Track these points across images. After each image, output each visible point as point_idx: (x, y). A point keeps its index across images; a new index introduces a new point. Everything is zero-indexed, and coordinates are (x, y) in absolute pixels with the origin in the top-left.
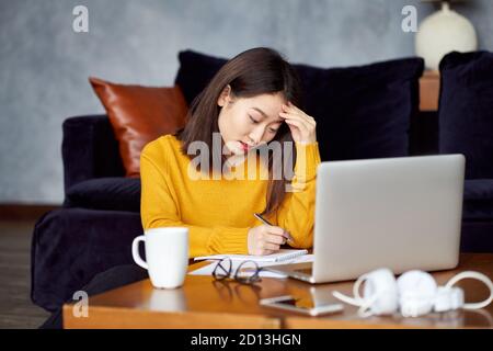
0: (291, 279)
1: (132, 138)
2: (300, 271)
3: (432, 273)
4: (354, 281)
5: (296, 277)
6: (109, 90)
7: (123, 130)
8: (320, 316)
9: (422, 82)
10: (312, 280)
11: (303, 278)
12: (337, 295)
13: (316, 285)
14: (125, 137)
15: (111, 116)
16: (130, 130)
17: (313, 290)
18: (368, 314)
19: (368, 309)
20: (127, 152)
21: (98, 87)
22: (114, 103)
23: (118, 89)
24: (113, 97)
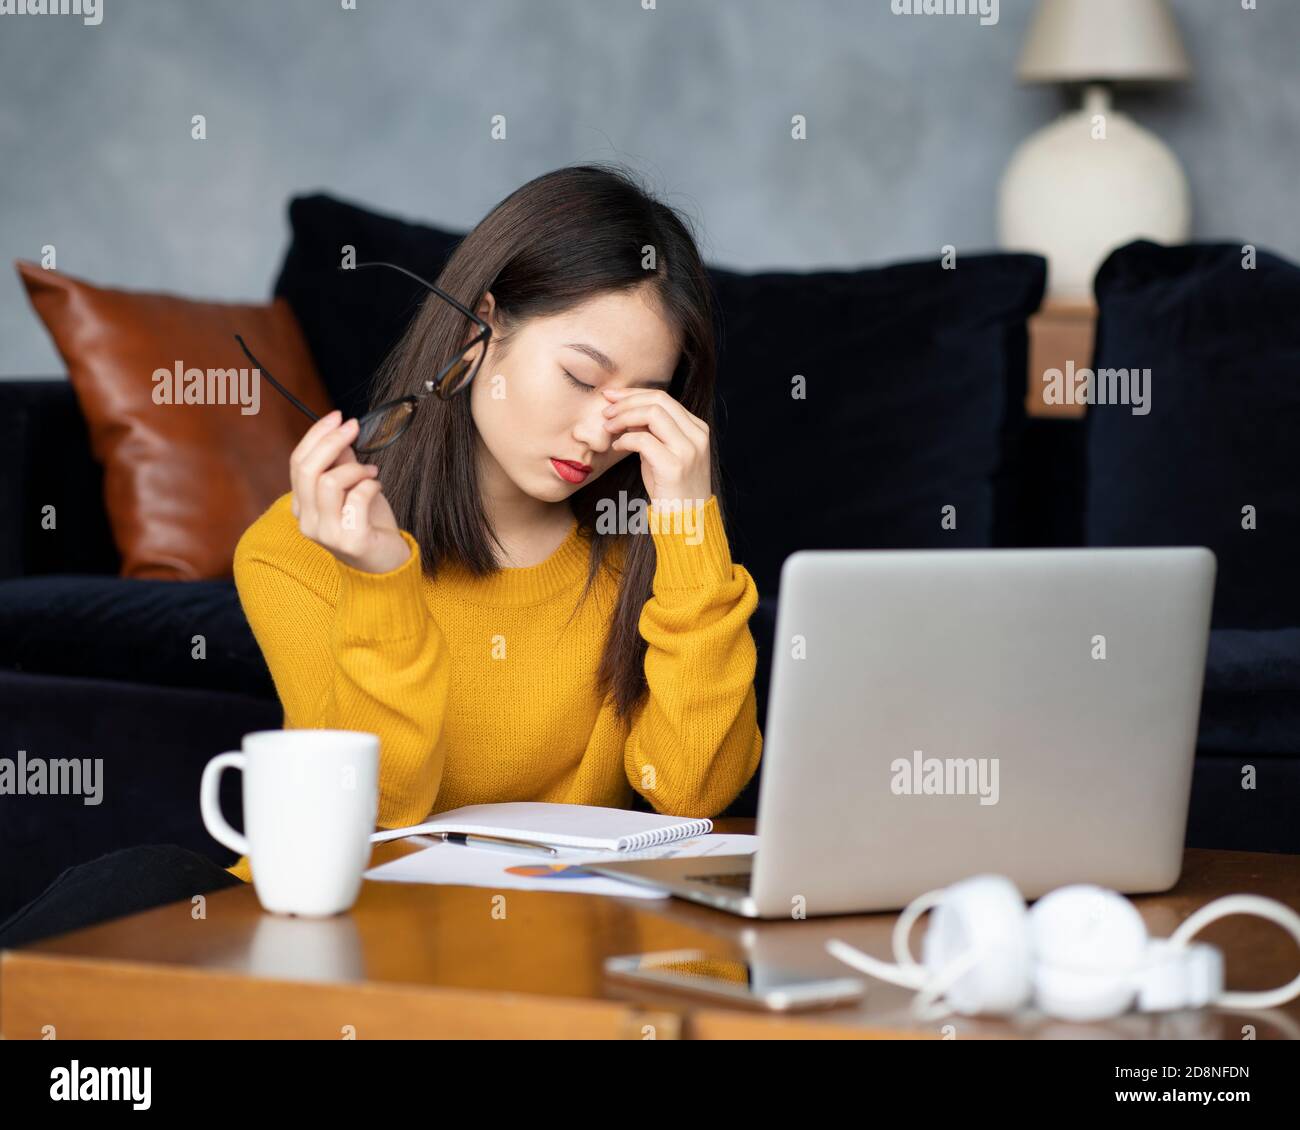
0: (677, 901)
1: (145, 457)
2: (705, 879)
3: (1135, 898)
4: (895, 913)
5: (696, 895)
6: (77, 303)
7: (119, 430)
8: (795, 1012)
9: (1039, 329)
10: (749, 907)
11: (721, 901)
12: (844, 952)
13: (759, 922)
14: (123, 454)
15: (81, 384)
16: (140, 431)
17: (749, 938)
18: (940, 1011)
19: (941, 999)
20: (129, 496)
21: (42, 292)
22: (93, 347)
23: (112, 302)
24: (89, 327)
